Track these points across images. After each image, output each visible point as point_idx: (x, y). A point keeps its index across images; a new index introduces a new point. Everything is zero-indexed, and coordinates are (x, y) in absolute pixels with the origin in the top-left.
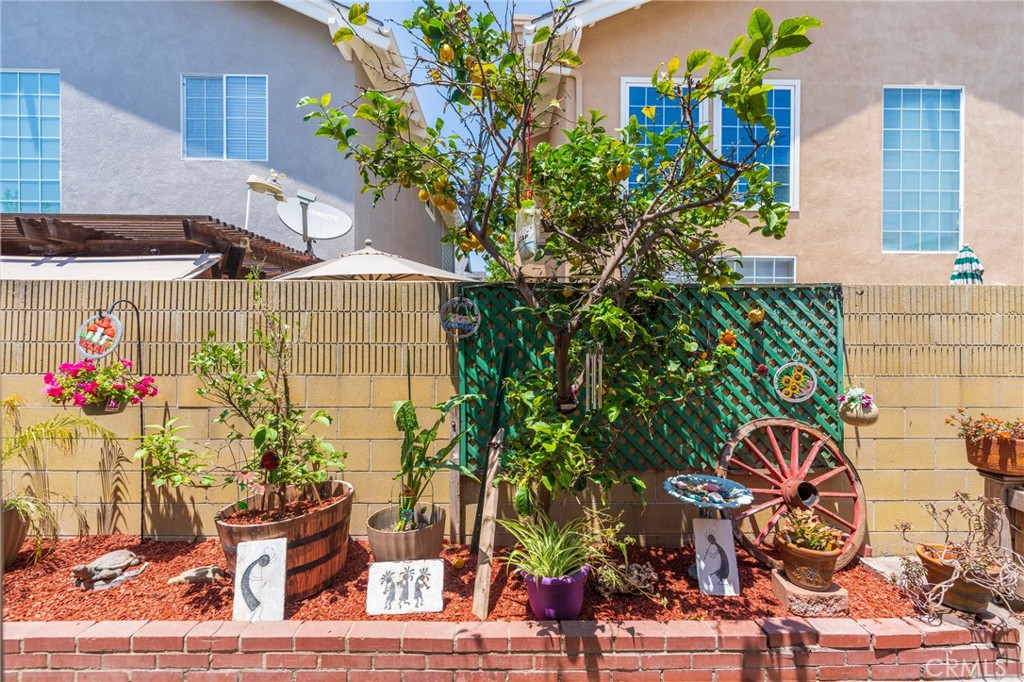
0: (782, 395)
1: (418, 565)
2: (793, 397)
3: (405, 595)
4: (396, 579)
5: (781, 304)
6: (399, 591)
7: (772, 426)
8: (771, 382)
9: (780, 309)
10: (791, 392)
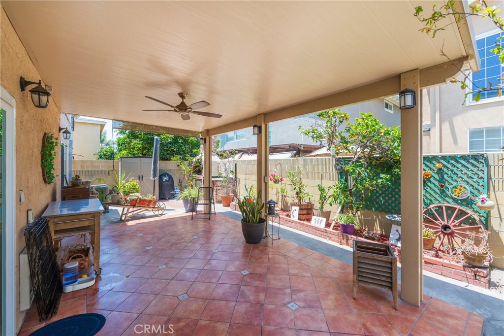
0: (453, 195)
1: (321, 218)
2: (458, 197)
3: (318, 223)
4: (317, 219)
5: (452, 162)
6: (317, 222)
7: (445, 206)
8: (448, 190)
9: (452, 163)
10: (457, 195)
